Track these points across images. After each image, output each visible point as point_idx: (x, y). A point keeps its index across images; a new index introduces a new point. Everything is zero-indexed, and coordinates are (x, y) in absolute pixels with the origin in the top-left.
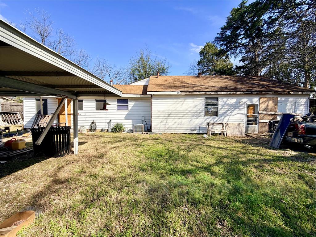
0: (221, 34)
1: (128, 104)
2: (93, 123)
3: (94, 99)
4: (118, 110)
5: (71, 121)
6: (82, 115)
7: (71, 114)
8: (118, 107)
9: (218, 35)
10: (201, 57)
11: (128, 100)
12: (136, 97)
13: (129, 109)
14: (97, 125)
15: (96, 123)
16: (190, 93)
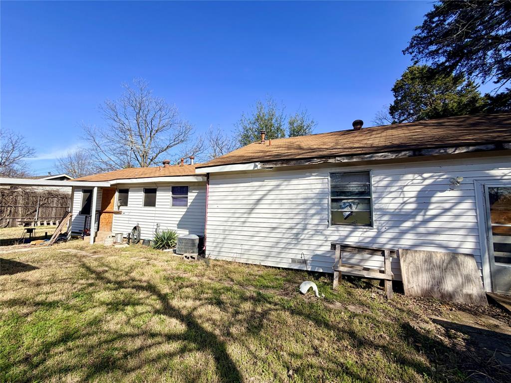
0: (426, 26)
1: (187, 195)
2: (135, 228)
3: (142, 187)
4: (173, 205)
5: (112, 223)
6: (126, 214)
7: (113, 213)
8: (173, 201)
9: (419, 31)
10: (396, 97)
11: (188, 187)
12: (196, 181)
13: (189, 204)
14: (142, 232)
15: (141, 229)
16: (285, 165)
